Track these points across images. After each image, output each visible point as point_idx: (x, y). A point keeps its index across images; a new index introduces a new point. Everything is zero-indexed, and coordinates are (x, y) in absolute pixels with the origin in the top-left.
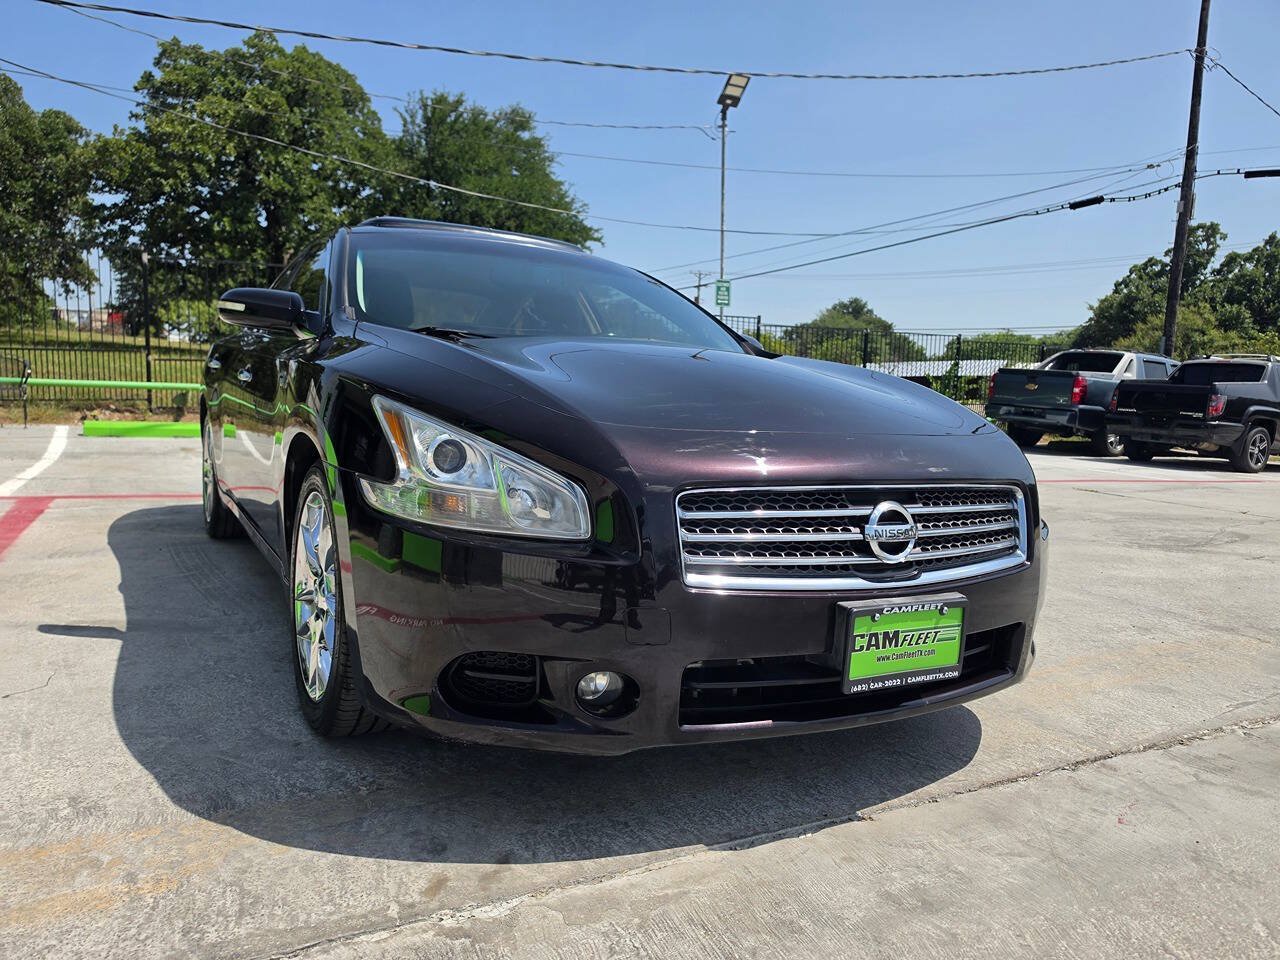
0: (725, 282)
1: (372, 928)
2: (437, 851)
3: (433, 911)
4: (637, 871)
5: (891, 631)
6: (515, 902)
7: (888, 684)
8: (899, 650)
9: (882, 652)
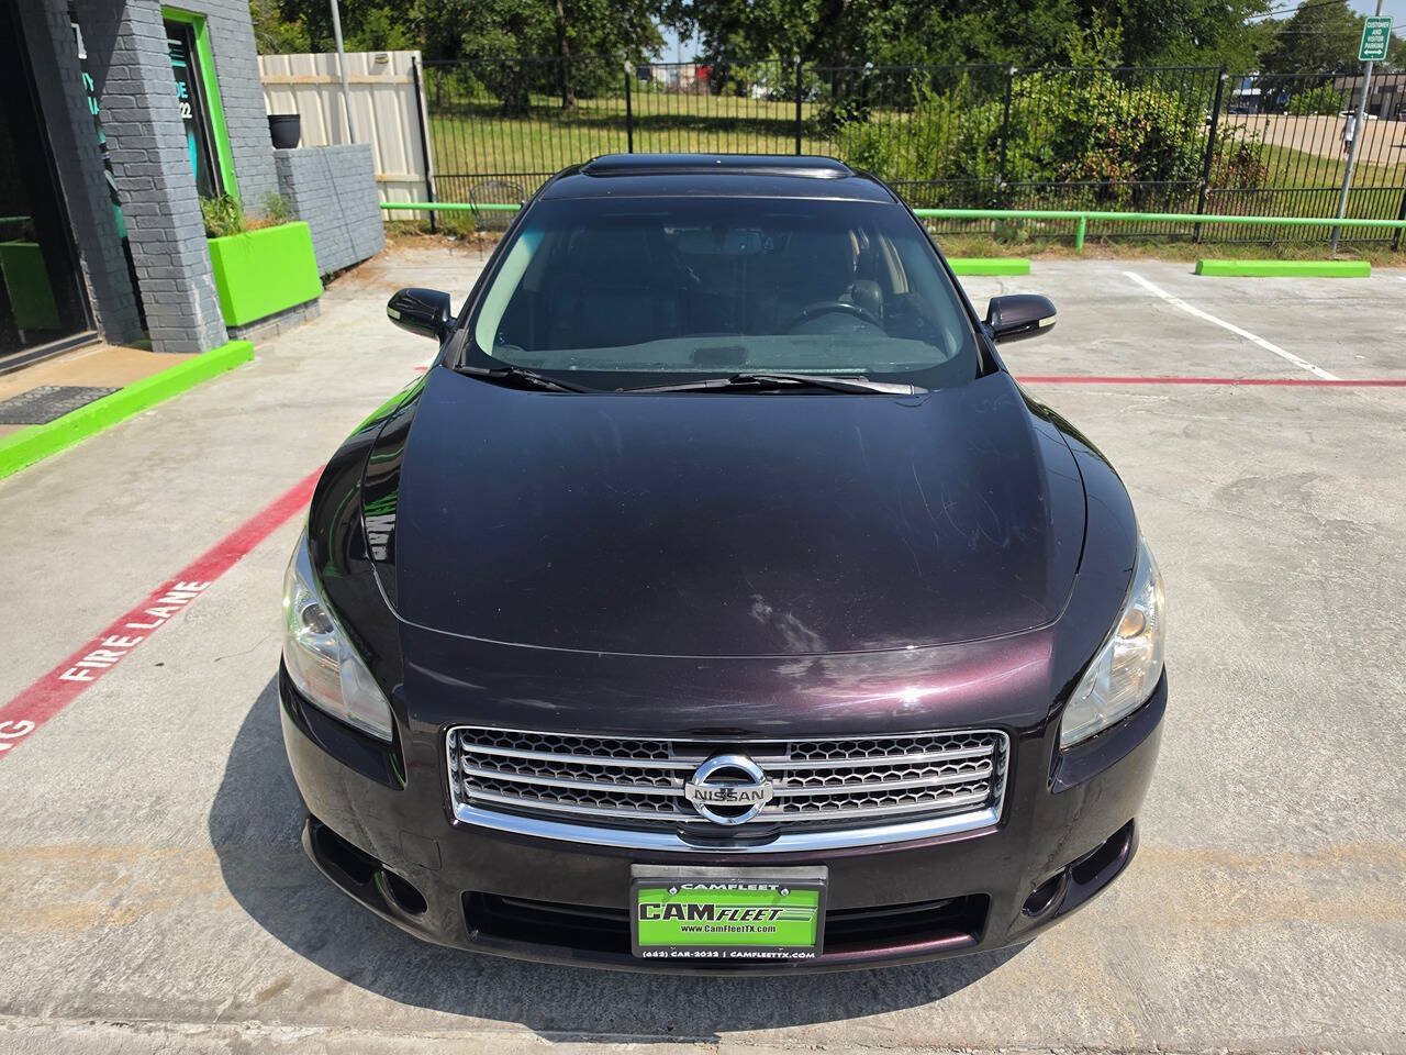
0: (1383, 20)
1: (196, 1018)
2: (311, 948)
3: (247, 1018)
4: (435, 1034)
5: (701, 903)
6: (312, 1030)
7: (697, 954)
8: (714, 923)
9: (686, 922)
